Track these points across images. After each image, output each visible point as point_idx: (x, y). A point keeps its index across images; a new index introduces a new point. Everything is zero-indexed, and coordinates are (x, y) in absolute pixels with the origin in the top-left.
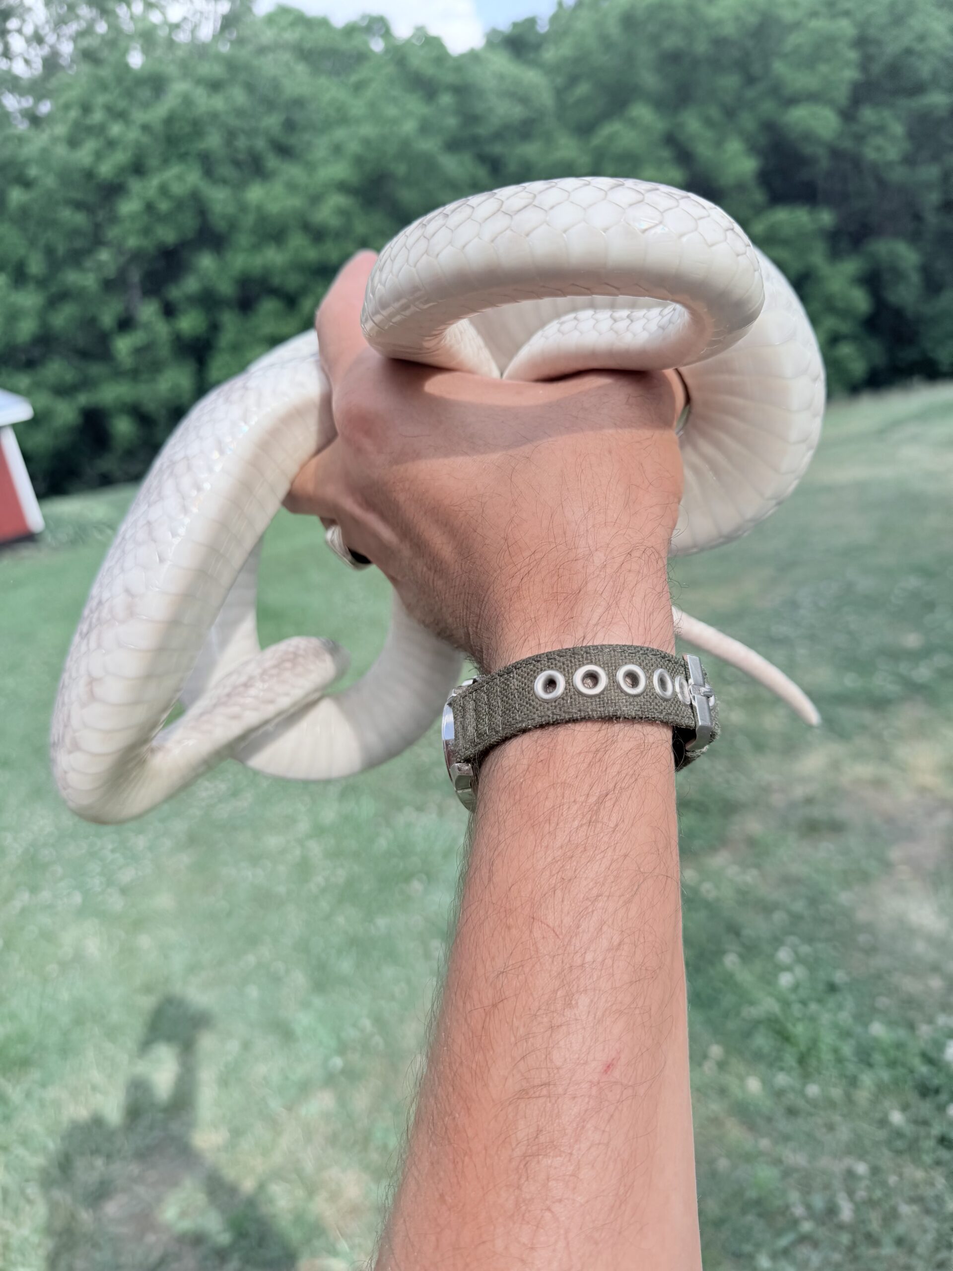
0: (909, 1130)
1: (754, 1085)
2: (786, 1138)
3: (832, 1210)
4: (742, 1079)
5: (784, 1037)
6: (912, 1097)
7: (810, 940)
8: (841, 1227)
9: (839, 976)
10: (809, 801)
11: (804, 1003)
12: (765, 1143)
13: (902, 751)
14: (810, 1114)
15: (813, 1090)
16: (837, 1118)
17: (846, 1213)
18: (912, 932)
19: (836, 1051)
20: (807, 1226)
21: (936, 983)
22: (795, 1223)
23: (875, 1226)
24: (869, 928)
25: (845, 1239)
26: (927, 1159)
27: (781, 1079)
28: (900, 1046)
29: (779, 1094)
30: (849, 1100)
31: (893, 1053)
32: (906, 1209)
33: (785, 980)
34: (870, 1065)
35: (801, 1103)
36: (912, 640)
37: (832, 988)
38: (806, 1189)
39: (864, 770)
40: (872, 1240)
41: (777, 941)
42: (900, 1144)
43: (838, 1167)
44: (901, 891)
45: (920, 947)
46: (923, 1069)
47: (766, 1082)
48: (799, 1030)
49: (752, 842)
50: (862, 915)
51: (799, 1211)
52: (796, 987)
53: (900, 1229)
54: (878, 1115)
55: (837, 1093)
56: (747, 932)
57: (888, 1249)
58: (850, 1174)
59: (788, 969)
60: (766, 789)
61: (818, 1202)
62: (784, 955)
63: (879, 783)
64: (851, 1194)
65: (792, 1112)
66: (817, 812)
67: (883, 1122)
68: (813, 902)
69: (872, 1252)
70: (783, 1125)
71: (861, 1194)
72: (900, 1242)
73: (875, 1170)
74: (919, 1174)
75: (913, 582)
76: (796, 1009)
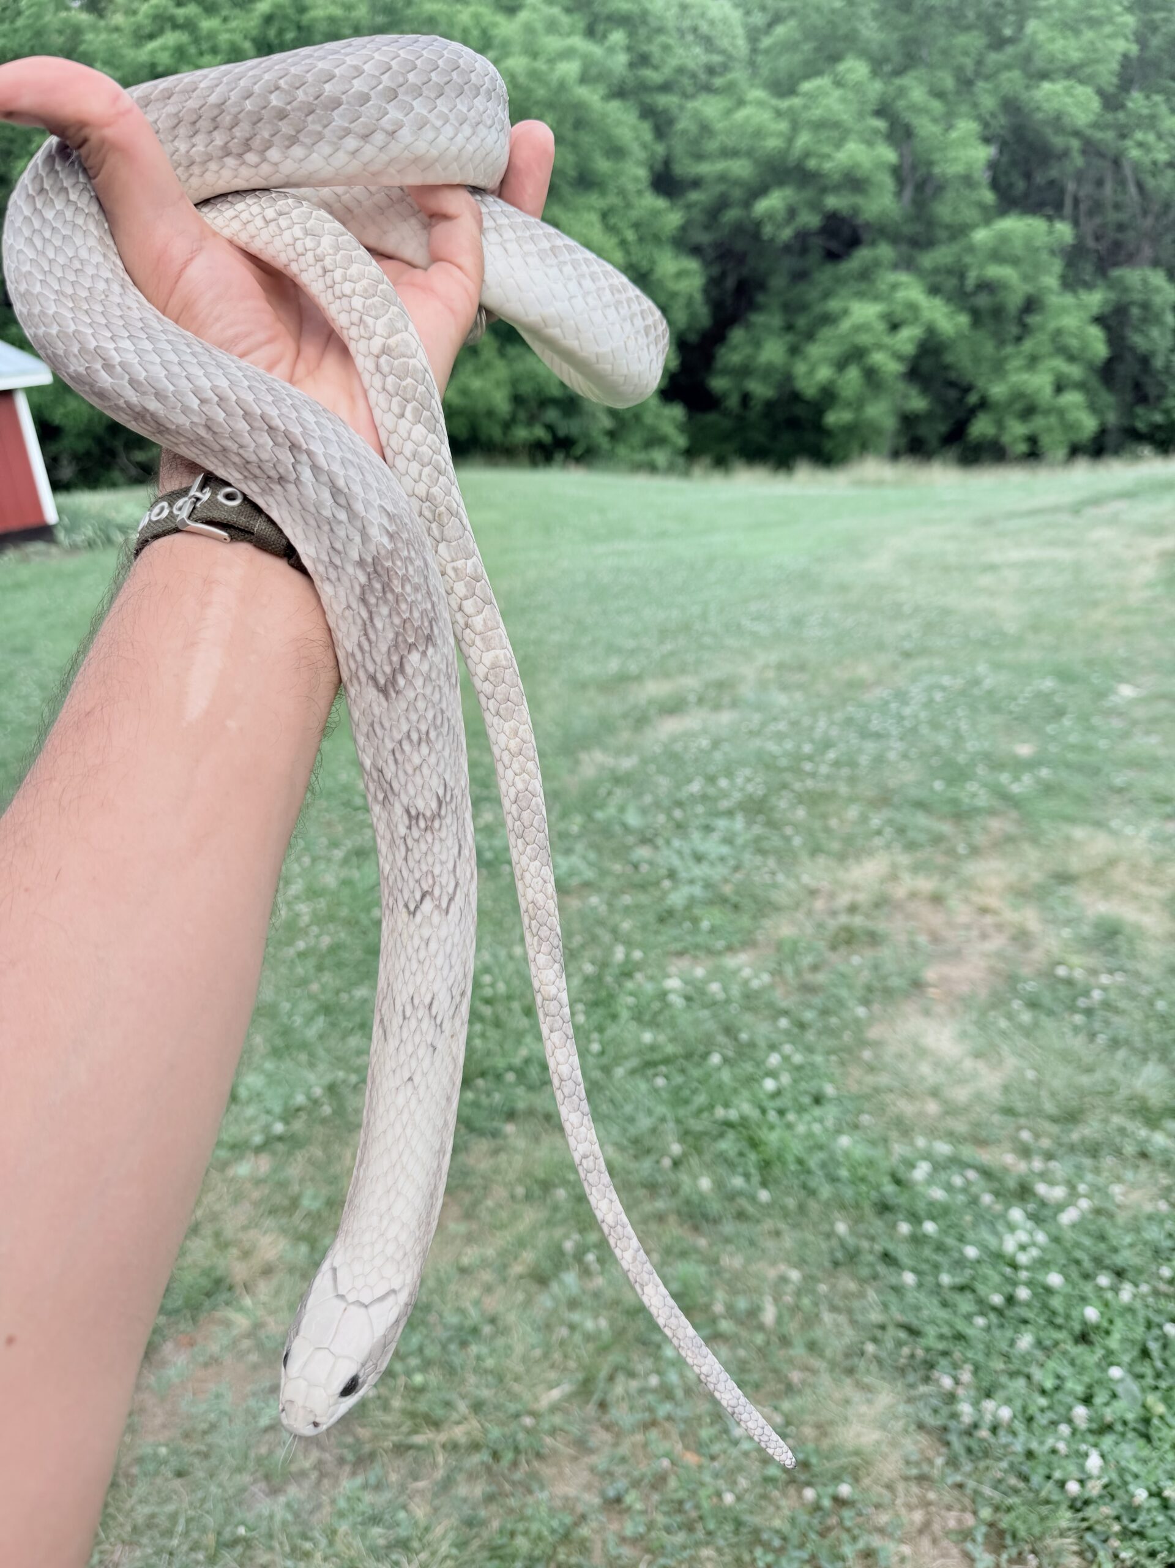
0: (851, 1241)
1: (705, 1183)
2: (727, 1240)
3: (754, 1312)
4: (695, 1178)
5: (754, 1144)
6: (868, 1211)
7: (810, 1049)
8: (761, 1327)
9: (829, 1090)
10: (853, 909)
11: (781, 1112)
12: (702, 1242)
13: (972, 868)
14: (758, 1221)
15: (764, 1195)
16: (782, 1226)
17: (769, 1315)
18: (922, 1052)
19: (800, 1162)
20: (725, 1326)
21: (932, 1107)
22: (714, 1320)
23: (792, 1327)
24: (877, 1044)
25: (759, 1339)
26: (865, 1272)
27: (738, 1182)
28: (870, 1163)
29: (731, 1196)
30: (802, 1208)
31: (862, 1171)
32: (827, 1317)
33: (769, 1085)
34: (833, 1179)
35: (750, 1209)
36: (1024, 750)
37: (818, 1100)
38: (733, 1291)
39: (926, 884)
40: (785, 1341)
41: (773, 1047)
42: (839, 1255)
43: (772, 1274)
44: (927, 1013)
45: (925, 1069)
46: (889, 1188)
47: (719, 1185)
48: (773, 1138)
49: (779, 946)
50: (873, 1033)
51: (718, 1308)
52: (777, 1094)
53: (818, 1333)
54: (825, 1227)
55: (791, 1203)
56: (744, 1036)
57: (798, 1351)
58: (784, 1279)
59: (773, 1074)
60: (813, 893)
61: (742, 1304)
62: (774, 1060)
63: (937, 899)
64: (777, 1300)
65: (741, 1216)
66: (858, 921)
67: (829, 1235)
68: (825, 1012)
69: (782, 1353)
70: (728, 1227)
71: (788, 1299)
72: (812, 1346)
73: (810, 1279)
74: (852, 1286)
75: (1048, 684)
76: (772, 1116)
